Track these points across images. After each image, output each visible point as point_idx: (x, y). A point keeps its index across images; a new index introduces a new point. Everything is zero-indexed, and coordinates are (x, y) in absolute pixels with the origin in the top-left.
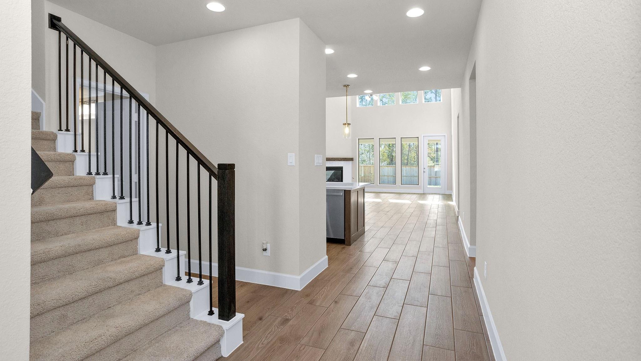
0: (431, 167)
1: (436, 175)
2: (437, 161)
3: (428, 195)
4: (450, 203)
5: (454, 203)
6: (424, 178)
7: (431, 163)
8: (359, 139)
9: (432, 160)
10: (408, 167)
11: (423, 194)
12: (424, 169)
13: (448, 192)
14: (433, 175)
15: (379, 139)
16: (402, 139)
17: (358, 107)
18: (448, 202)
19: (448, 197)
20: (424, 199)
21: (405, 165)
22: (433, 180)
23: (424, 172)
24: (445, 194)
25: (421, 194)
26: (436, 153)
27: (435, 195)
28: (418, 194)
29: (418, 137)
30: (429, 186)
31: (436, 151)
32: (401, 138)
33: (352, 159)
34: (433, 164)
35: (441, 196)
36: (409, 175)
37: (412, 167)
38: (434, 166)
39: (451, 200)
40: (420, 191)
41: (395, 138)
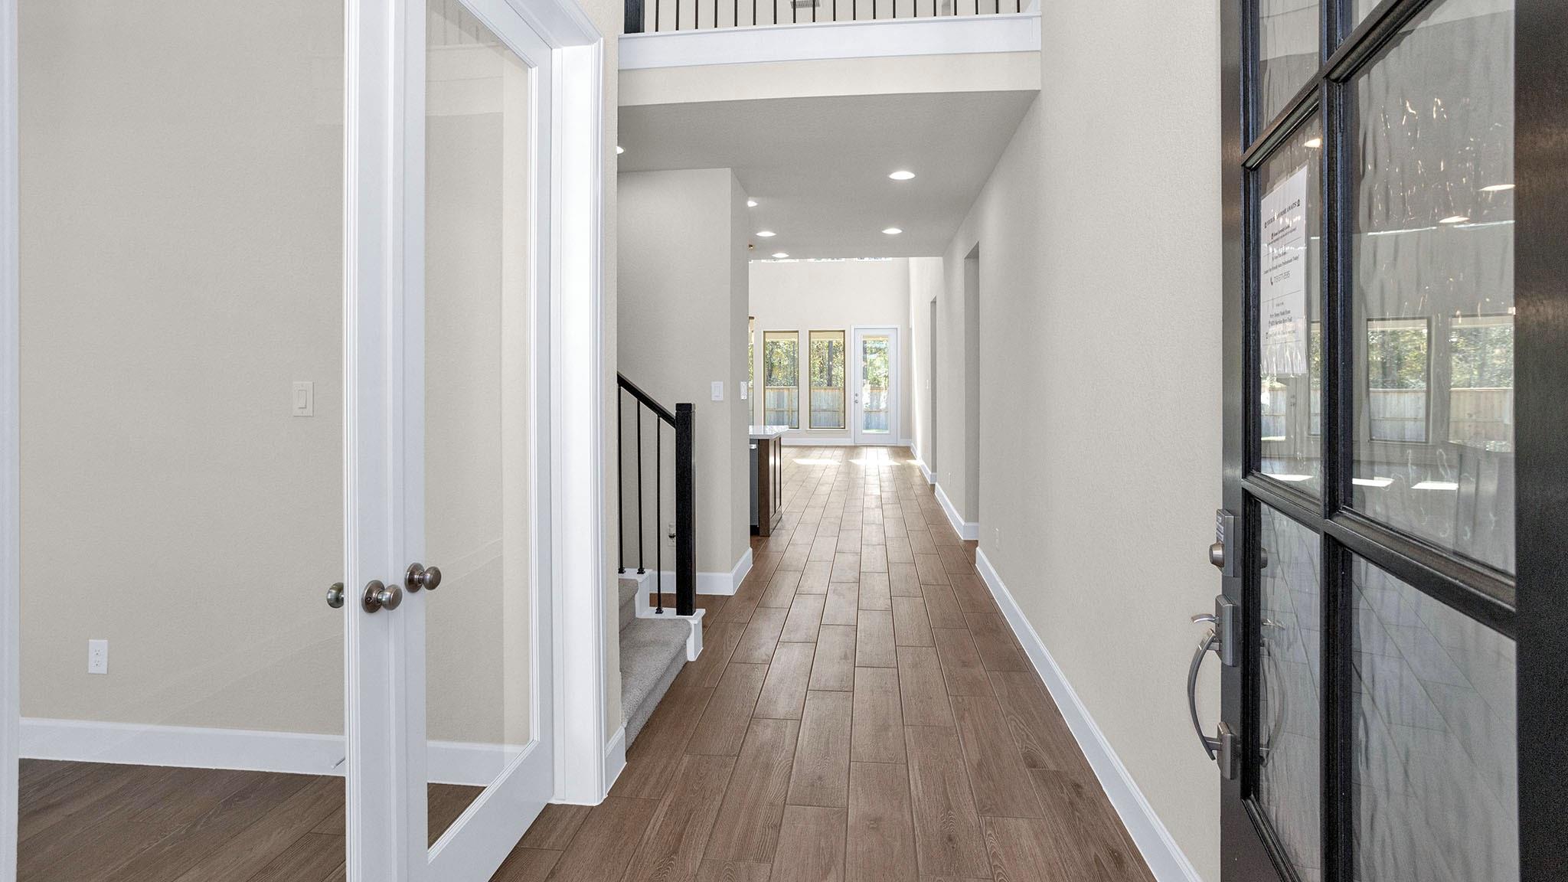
3: (865, 449)
4: (912, 462)
5: (919, 461)
6: (855, 417)
11: (855, 446)
12: (856, 395)
13: (902, 443)
15: (764, 332)
16: (812, 333)
18: (908, 461)
19: (904, 451)
20: (856, 456)
23: (856, 402)
24: (897, 447)
25: (850, 447)
27: (877, 447)
28: (845, 447)
29: (844, 331)
30: (864, 431)
32: (810, 332)
35: (889, 450)
37: (837, 393)
39: (913, 457)
40: (849, 442)
41: (797, 332)
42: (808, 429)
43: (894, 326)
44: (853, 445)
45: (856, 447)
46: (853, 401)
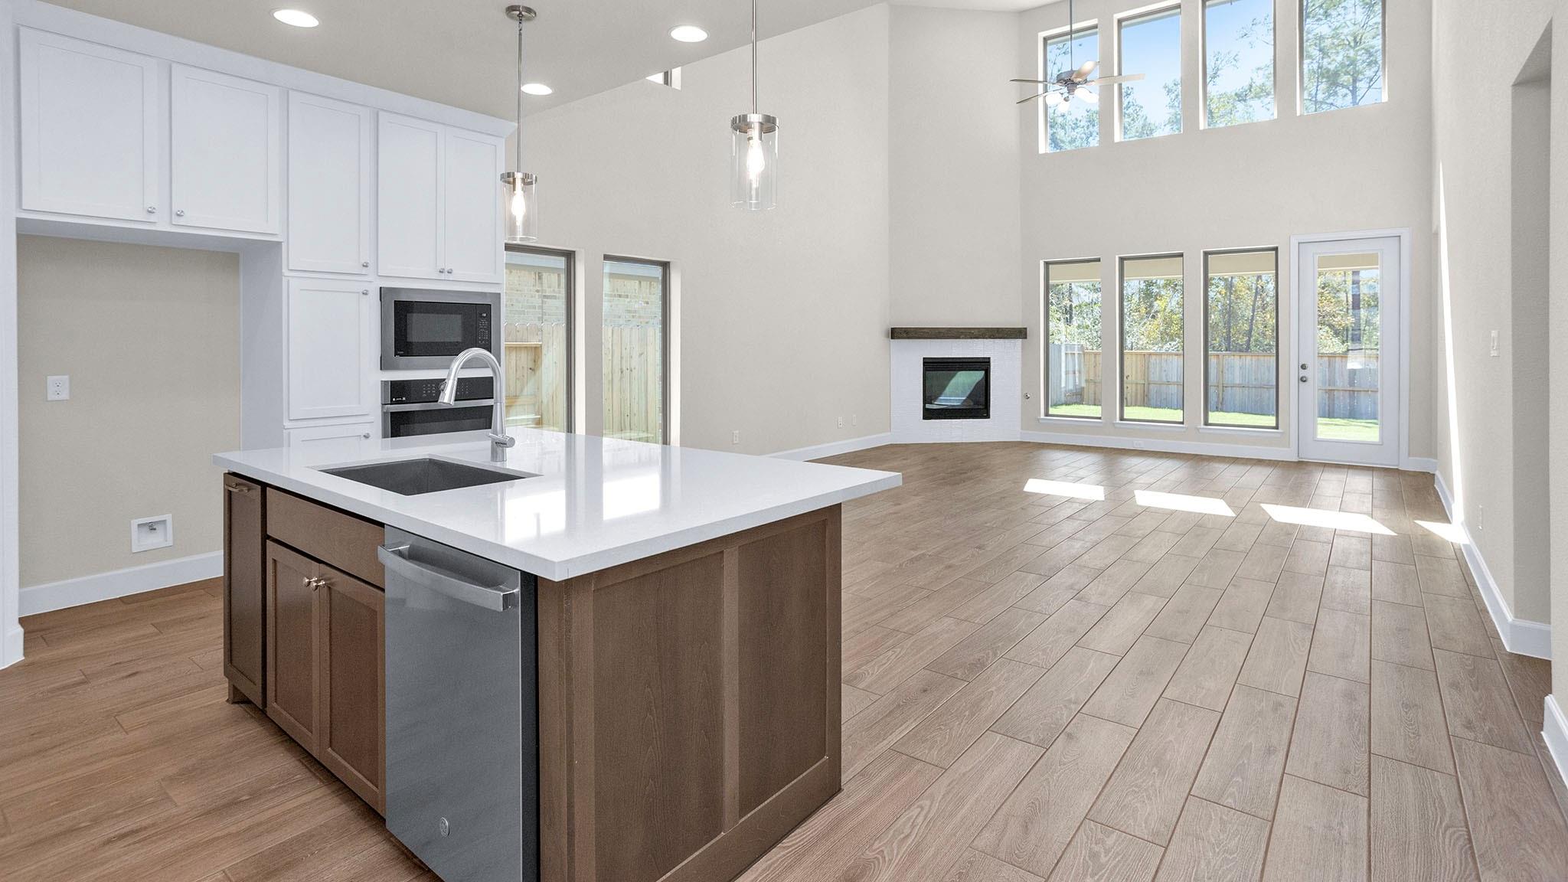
0: (1333, 356)
1: (1352, 383)
2: (1356, 339)
3: (1318, 474)
4: (1431, 527)
7: (1335, 346)
8: (1047, 264)
9: (1337, 333)
10: (1249, 358)
11: (1298, 467)
13: (1411, 463)
14: (1341, 383)
15: (1121, 259)
16: (1210, 257)
17: (1046, 154)
18: (1418, 522)
20: (1298, 496)
21: (1240, 351)
22: (1342, 401)
23: (1303, 380)
24: (1399, 473)
25: (1288, 463)
26: (1350, 311)
27: (1350, 471)
28: (1275, 463)
29: (1276, 249)
31: (1351, 307)
32: (1206, 254)
33: (1020, 333)
34: (1342, 349)
35: (1378, 482)
36: (1254, 383)
37: (1262, 358)
38: (1344, 355)
39: (1442, 515)
40: (1289, 455)
41: (1181, 255)
42: (1202, 426)
43: (1396, 232)
44: (1295, 459)
45: (1301, 465)
46: (1294, 380)
